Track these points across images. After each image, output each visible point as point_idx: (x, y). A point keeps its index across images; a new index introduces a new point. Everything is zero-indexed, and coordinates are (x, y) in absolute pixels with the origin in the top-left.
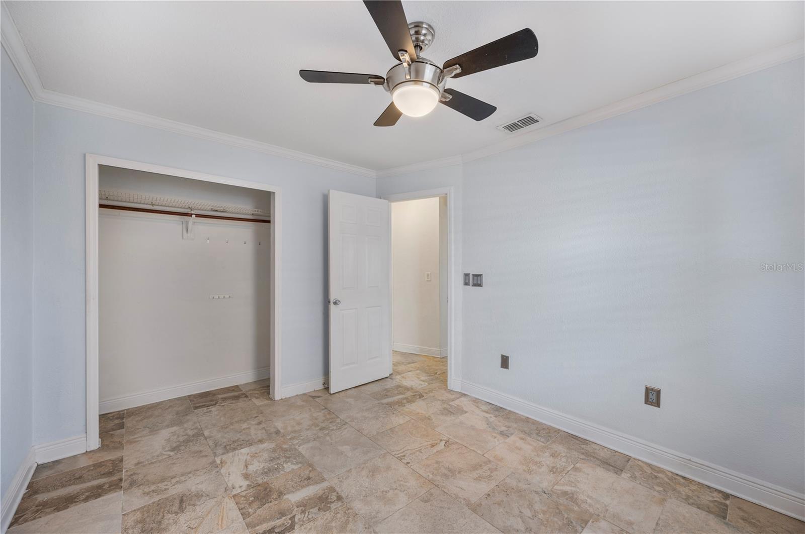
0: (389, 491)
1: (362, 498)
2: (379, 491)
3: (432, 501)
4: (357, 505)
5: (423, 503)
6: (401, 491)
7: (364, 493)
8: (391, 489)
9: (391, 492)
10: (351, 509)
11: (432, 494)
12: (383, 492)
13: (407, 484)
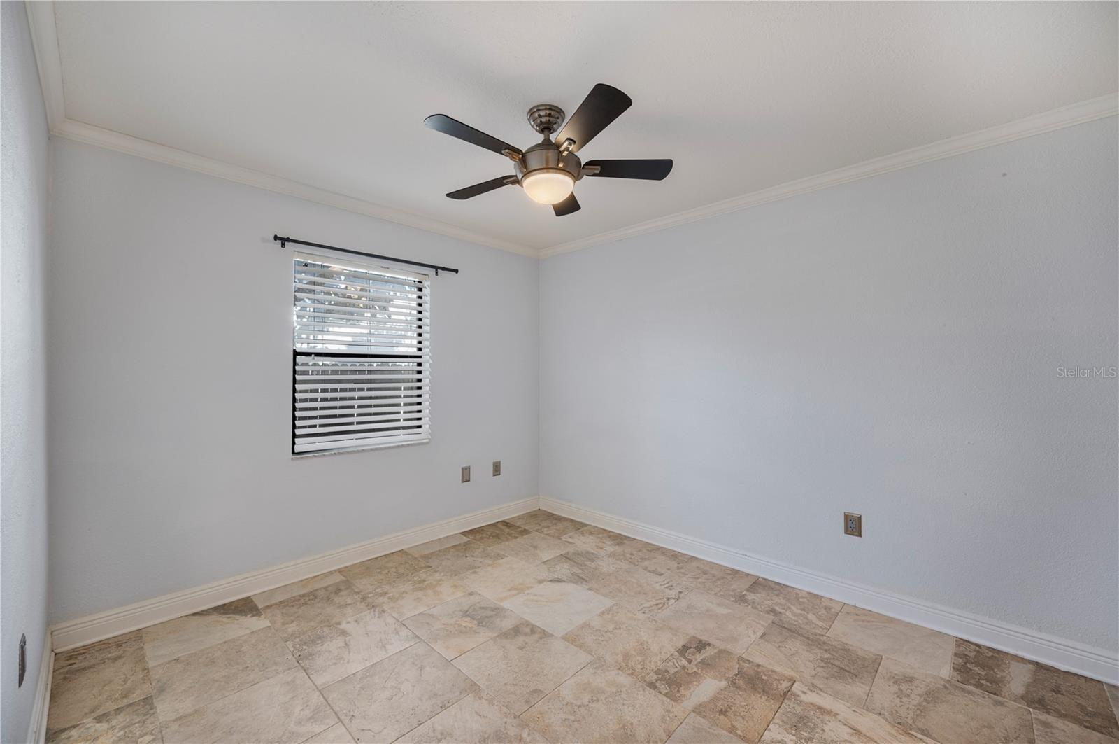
0: (589, 702)
1: (624, 690)
2: (604, 702)
3: (527, 693)
4: (624, 679)
5: (540, 688)
6: (572, 704)
7: (624, 696)
8: (588, 705)
9: (586, 701)
10: (629, 674)
11: (527, 702)
12: (598, 700)
13: (564, 716)
